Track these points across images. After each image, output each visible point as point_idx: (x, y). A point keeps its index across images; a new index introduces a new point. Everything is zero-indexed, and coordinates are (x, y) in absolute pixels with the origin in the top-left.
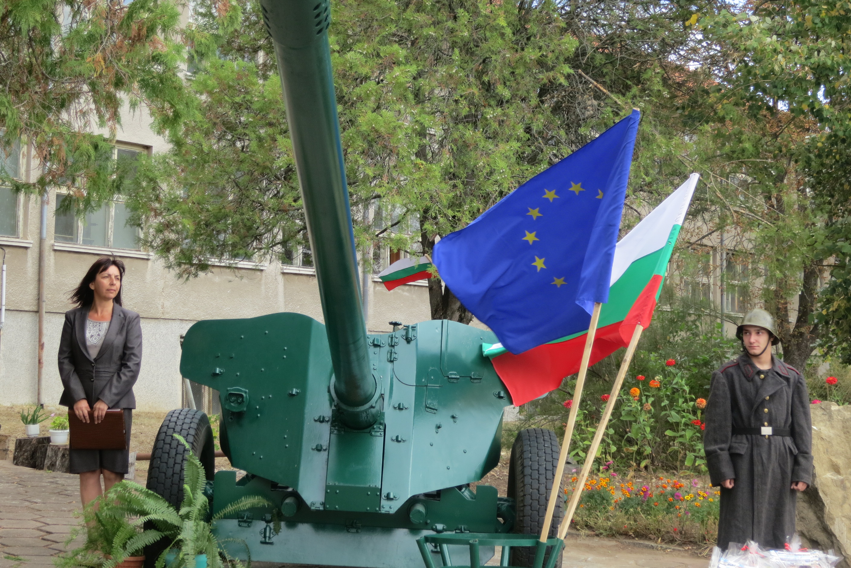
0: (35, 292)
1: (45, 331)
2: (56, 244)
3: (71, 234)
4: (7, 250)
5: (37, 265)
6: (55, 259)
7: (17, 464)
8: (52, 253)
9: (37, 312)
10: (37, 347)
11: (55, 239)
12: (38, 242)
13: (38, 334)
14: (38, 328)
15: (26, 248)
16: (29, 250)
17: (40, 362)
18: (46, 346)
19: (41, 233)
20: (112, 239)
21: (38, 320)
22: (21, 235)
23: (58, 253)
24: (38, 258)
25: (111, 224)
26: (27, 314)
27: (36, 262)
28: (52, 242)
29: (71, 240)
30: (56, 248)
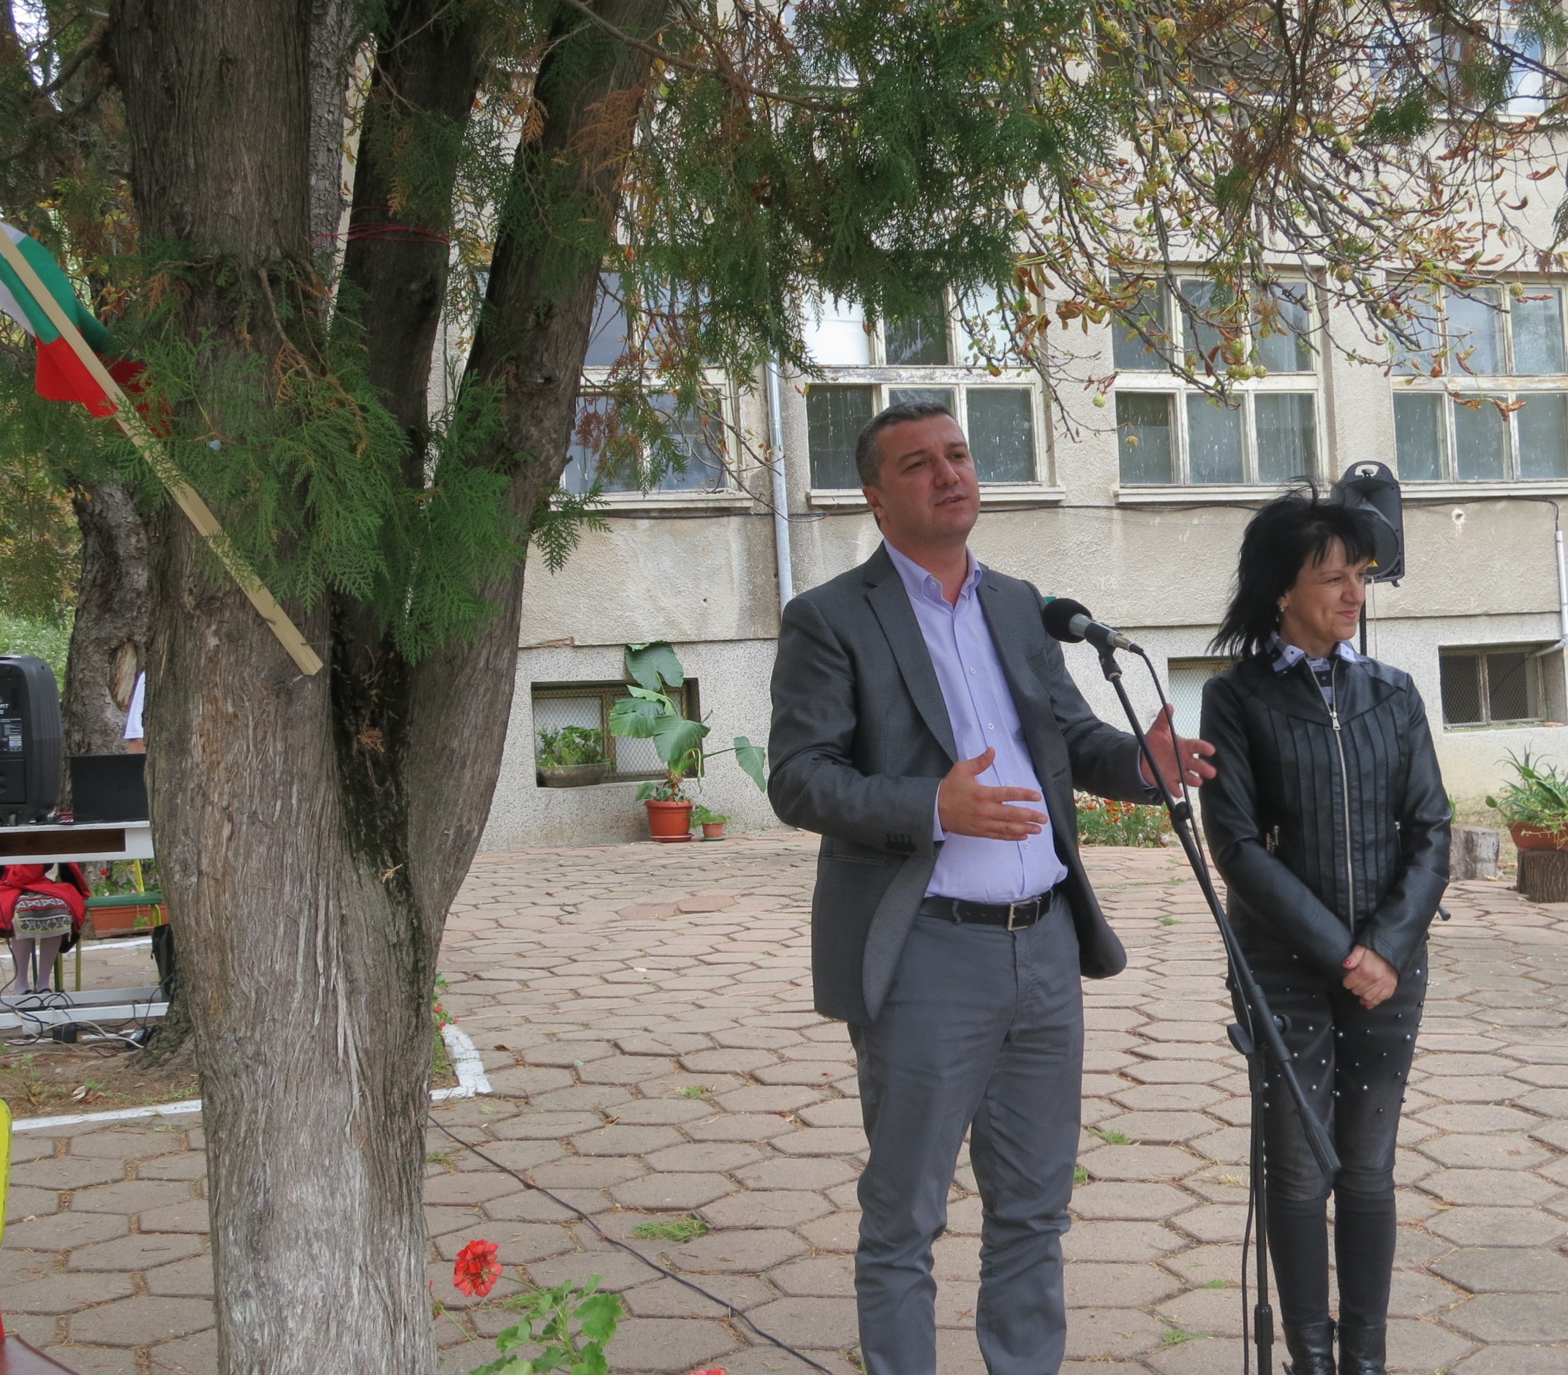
4: (1561, 504)
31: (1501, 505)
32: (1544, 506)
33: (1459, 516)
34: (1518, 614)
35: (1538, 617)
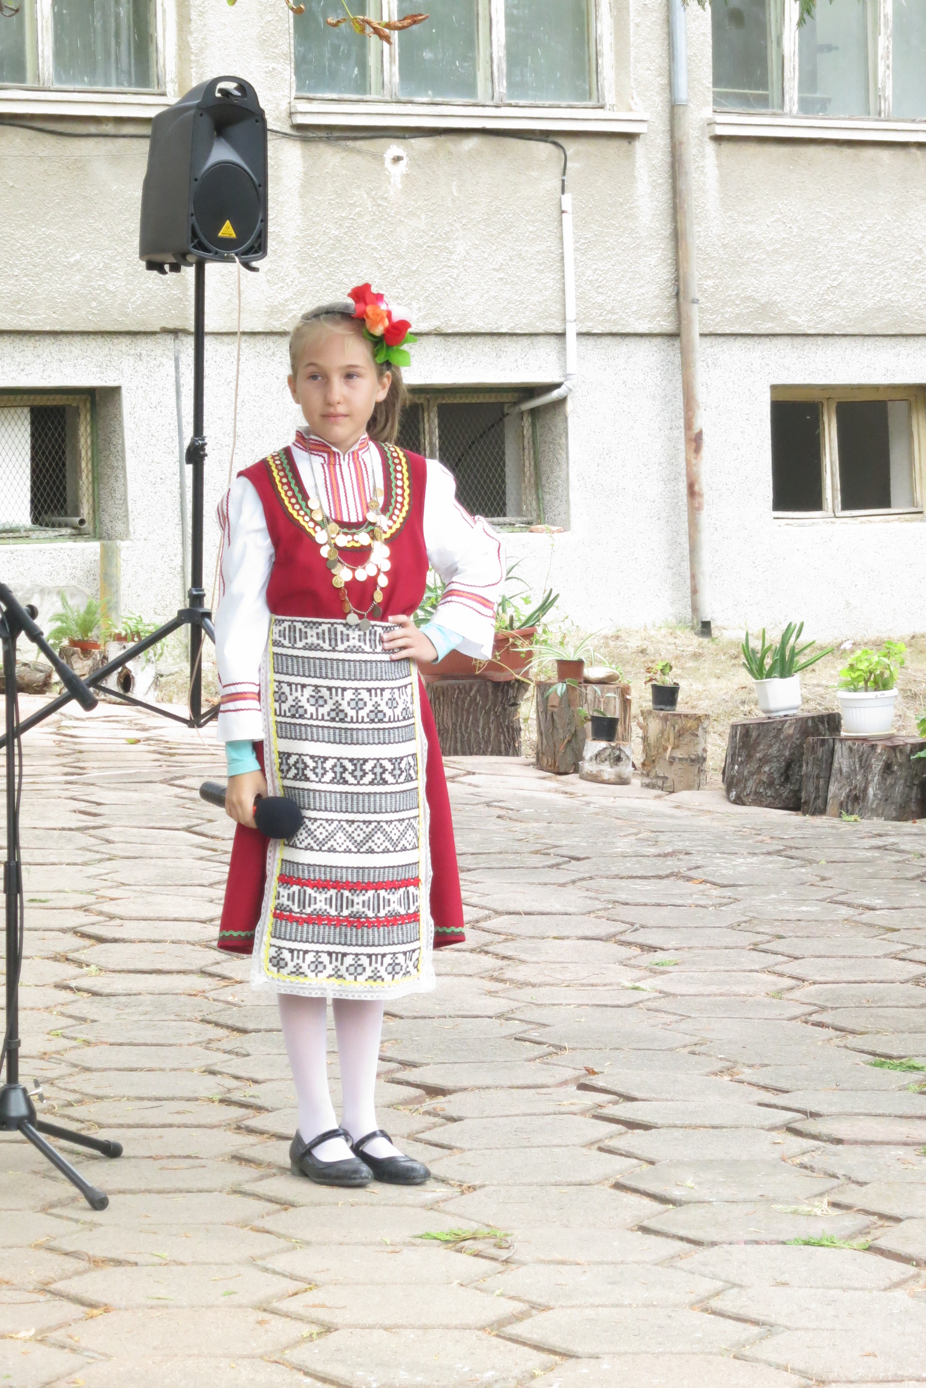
0: (665, 273)
1: (701, 394)
2: (720, 118)
3: (763, 83)
4: (572, 147)
5: (667, 187)
6: (720, 166)
7: (739, 801)
8: (710, 148)
9: (674, 336)
10: (682, 446)
11: (715, 102)
12: (666, 116)
13: (679, 403)
14: (679, 385)
15: (630, 137)
16: (638, 144)
17: (692, 492)
18: (707, 441)
19: (671, 86)
20: (889, 92)
21: (678, 361)
22: (610, 98)
23: (726, 147)
24: (667, 168)
25: (884, 43)
26: (645, 344)
27: (663, 179)
28: (707, 112)
29: (764, 101)
30: (720, 131)
31: (470, 143)
32: (543, 149)
33: (397, 159)
34: (492, 334)
35: (525, 341)
